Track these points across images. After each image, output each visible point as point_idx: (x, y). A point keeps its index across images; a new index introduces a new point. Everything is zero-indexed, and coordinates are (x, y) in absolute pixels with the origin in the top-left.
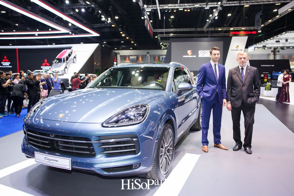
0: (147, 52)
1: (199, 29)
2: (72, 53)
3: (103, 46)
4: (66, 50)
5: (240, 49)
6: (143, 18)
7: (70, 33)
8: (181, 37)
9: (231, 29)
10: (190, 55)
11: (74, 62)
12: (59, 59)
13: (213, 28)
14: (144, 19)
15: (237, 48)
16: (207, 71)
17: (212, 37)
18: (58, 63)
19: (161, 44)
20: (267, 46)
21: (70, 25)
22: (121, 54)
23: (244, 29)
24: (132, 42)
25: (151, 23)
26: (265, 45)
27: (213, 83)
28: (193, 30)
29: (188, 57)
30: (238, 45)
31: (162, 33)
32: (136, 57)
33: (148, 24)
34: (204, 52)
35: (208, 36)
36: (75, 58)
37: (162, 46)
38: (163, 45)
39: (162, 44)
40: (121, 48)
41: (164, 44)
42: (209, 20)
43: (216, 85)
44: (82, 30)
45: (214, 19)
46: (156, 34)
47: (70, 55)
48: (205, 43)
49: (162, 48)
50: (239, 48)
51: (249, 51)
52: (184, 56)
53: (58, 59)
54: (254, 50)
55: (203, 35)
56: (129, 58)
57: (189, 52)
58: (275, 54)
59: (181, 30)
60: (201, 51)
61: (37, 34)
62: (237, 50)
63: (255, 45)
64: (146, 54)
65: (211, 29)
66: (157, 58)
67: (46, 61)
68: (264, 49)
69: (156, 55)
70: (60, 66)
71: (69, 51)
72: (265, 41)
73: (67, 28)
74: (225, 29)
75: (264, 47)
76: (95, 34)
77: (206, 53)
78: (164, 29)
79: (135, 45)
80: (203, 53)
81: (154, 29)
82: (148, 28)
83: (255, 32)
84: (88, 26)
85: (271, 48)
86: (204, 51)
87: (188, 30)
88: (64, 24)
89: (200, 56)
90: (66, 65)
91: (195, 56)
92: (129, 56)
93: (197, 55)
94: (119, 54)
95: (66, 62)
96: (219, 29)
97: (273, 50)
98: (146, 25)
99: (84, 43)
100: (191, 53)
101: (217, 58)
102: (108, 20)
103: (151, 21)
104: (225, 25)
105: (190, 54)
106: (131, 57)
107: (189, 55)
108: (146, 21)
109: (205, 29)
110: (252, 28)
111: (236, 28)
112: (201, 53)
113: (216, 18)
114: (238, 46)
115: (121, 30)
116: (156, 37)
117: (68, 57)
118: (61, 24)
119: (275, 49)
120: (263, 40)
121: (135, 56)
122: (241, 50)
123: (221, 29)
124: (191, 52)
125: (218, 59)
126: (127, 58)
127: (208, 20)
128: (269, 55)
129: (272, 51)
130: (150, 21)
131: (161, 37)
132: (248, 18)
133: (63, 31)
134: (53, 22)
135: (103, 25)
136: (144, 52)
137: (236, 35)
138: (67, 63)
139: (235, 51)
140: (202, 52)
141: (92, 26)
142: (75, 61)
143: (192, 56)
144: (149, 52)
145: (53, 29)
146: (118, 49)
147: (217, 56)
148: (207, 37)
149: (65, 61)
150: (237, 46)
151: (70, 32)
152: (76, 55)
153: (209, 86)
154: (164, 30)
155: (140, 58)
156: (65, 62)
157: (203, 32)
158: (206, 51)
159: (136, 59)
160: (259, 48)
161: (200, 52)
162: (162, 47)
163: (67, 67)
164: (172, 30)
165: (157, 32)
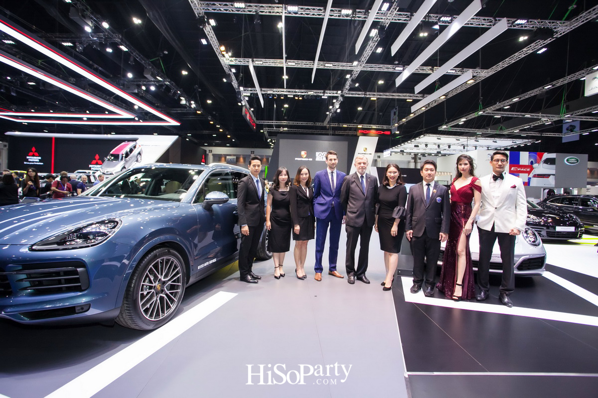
0: (252, 152)
1: (318, 124)
2: (135, 147)
3: (187, 139)
4: (126, 143)
6: (240, 104)
7: (137, 119)
8: (295, 133)
9: (360, 126)
11: (137, 161)
12: (114, 154)
13: (337, 124)
14: (242, 106)
15: (364, 151)
16: (321, 180)
17: (333, 135)
18: (112, 160)
19: (268, 141)
20: (405, 151)
21: (136, 107)
22: (213, 153)
23: (375, 127)
24: (229, 136)
25: (252, 111)
26: (402, 149)
27: (328, 195)
28: (310, 124)
29: (301, 160)
30: (366, 147)
31: (270, 126)
32: (235, 157)
33: (248, 114)
34: (322, 155)
35: (329, 133)
36: (139, 155)
37: (271, 143)
38: (273, 143)
39: (271, 141)
40: (214, 144)
41: (273, 141)
42: (330, 113)
43: (332, 198)
44: (154, 115)
45: (336, 112)
46: (261, 127)
47: (131, 151)
48: (325, 142)
49: (272, 147)
50: (368, 152)
51: (384, 157)
52: (296, 159)
53: (112, 155)
54: (391, 155)
55: (324, 132)
56: (225, 158)
57: (303, 153)
58: (416, 162)
59: (300, 123)
60: (319, 153)
61: (85, 118)
62: (365, 154)
63: (391, 149)
64: (250, 153)
65: (333, 125)
66: (265, 160)
67: (97, 157)
68: (403, 154)
69: (263, 156)
70: (115, 166)
71: (132, 144)
72: (402, 144)
73: (132, 112)
74: (352, 125)
75: (402, 151)
76: (173, 123)
78: (274, 121)
79: (233, 140)
81: (257, 119)
82: (248, 119)
83: (388, 133)
84: (162, 110)
85: (410, 154)
86: (323, 153)
87: (304, 124)
88: (128, 106)
90: (125, 164)
91: (311, 159)
92: (225, 156)
93: (314, 157)
94: (211, 152)
95: (125, 160)
96: (344, 126)
97: (414, 156)
98: (243, 113)
99: (158, 135)
101: (333, 164)
102: (191, 104)
103: (252, 109)
104: (355, 121)
105: (304, 157)
106: (228, 157)
107: (303, 158)
108: (244, 109)
109: (326, 124)
110: (385, 127)
111: (366, 126)
112: (319, 156)
113: (339, 111)
114: (366, 149)
115: (211, 118)
116: (262, 131)
117: (129, 153)
118: (123, 105)
119: (416, 155)
120: (400, 144)
121: (234, 155)
122: (370, 154)
123: (346, 126)
124: (305, 153)
125: (335, 166)
126: (223, 159)
127: (328, 113)
128: (409, 162)
129: (413, 158)
130: (250, 109)
131: (267, 132)
132: (383, 115)
133: (125, 115)
134: (110, 102)
135: (185, 111)
136: (246, 151)
137: (365, 135)
138: (126, 162)
141: (168, 111)
142: (139, 159)
143: (307, 159)
144: (254, 152)
145: (111, 112)
146: (210, 145)
147: (333, 161)
148: (328, 135)
149: (124, 158)
151: (136, 117)
152: (141, 150)
153: (324, 198)
154: (274, 123)
155: (242, 160)
156: (123, 160)
157: (324, 128)
159: (235, 160)
160: (396, 152)
161: (317, 154)
162: (271, 145)
163: (126, 167)
164: (284, 123)
165: (263, 124)
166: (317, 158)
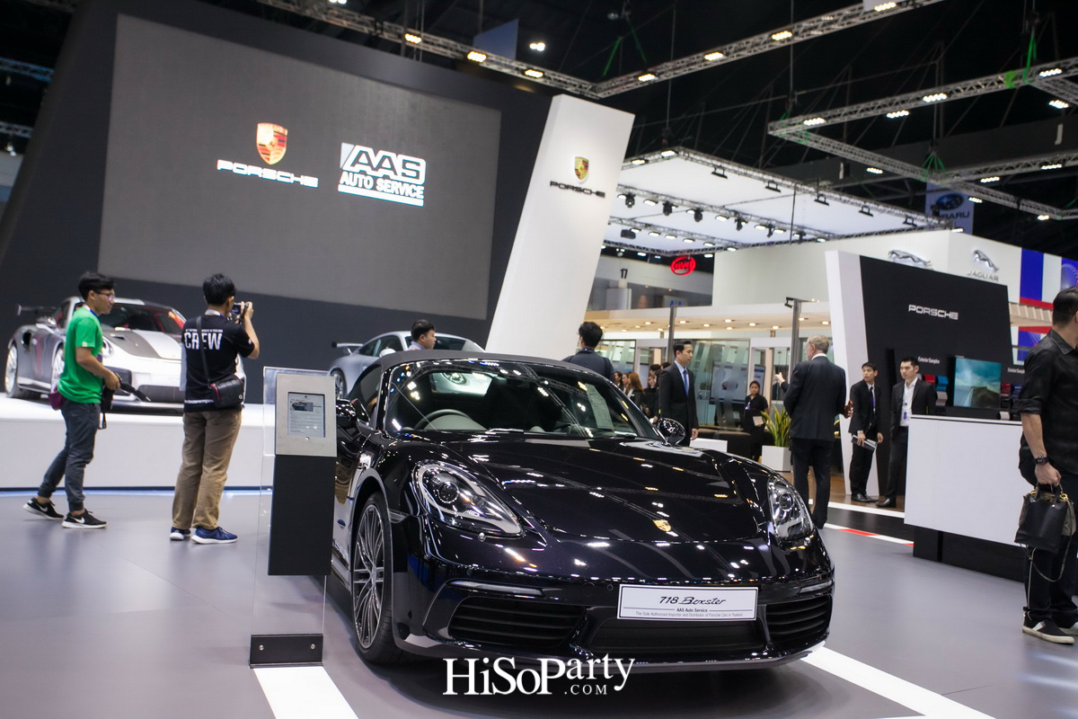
5: (594, 190)
10: (276, 167)
15: (578, 175)
29: (254, 177)
30: (586, 157)
34: (375, 162)
60: (359, 148)
62: (579, 190)
77: (390, 173)
80: (368, 169)
86: (382, 153)
89: (347, 185)
91: (311, 182)
93: (331, 172)
100: (284, 150)
105: (275, 158)
107: (264, 165)
112: (358, 168)
114: (586, 164)
122: (598, 194)
139: (570, 191)
140: (363, 159)
150: (581, 165)
158: (393, 155)
161: (348, 151)
166: (344, 177)
